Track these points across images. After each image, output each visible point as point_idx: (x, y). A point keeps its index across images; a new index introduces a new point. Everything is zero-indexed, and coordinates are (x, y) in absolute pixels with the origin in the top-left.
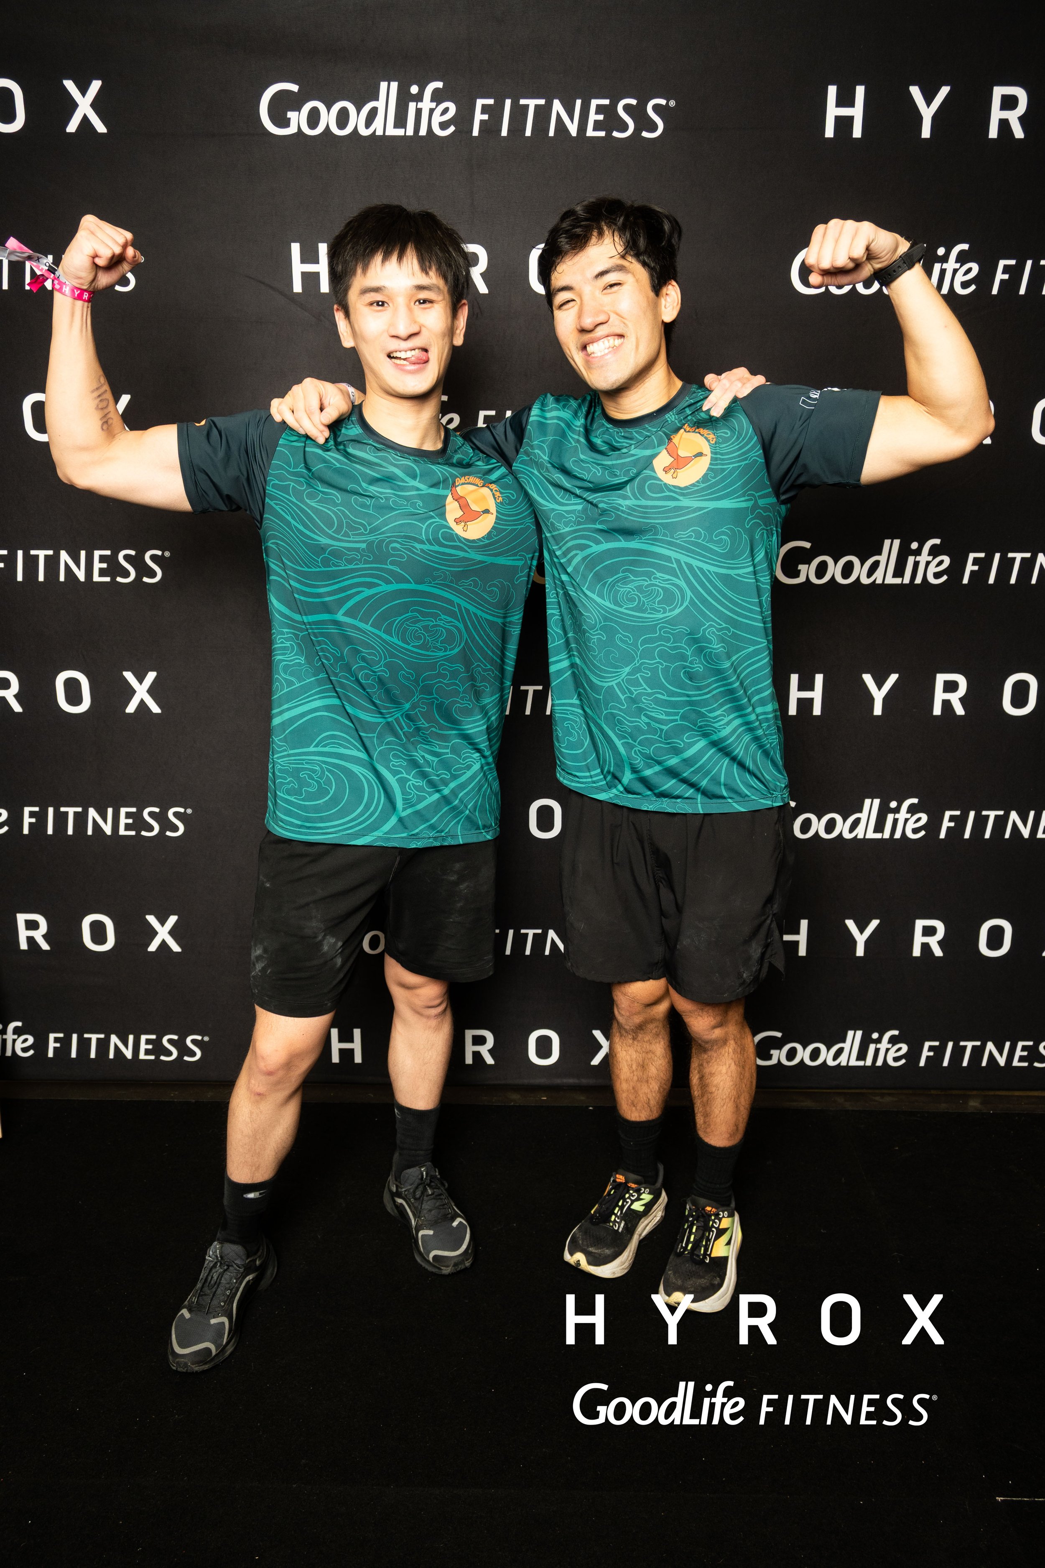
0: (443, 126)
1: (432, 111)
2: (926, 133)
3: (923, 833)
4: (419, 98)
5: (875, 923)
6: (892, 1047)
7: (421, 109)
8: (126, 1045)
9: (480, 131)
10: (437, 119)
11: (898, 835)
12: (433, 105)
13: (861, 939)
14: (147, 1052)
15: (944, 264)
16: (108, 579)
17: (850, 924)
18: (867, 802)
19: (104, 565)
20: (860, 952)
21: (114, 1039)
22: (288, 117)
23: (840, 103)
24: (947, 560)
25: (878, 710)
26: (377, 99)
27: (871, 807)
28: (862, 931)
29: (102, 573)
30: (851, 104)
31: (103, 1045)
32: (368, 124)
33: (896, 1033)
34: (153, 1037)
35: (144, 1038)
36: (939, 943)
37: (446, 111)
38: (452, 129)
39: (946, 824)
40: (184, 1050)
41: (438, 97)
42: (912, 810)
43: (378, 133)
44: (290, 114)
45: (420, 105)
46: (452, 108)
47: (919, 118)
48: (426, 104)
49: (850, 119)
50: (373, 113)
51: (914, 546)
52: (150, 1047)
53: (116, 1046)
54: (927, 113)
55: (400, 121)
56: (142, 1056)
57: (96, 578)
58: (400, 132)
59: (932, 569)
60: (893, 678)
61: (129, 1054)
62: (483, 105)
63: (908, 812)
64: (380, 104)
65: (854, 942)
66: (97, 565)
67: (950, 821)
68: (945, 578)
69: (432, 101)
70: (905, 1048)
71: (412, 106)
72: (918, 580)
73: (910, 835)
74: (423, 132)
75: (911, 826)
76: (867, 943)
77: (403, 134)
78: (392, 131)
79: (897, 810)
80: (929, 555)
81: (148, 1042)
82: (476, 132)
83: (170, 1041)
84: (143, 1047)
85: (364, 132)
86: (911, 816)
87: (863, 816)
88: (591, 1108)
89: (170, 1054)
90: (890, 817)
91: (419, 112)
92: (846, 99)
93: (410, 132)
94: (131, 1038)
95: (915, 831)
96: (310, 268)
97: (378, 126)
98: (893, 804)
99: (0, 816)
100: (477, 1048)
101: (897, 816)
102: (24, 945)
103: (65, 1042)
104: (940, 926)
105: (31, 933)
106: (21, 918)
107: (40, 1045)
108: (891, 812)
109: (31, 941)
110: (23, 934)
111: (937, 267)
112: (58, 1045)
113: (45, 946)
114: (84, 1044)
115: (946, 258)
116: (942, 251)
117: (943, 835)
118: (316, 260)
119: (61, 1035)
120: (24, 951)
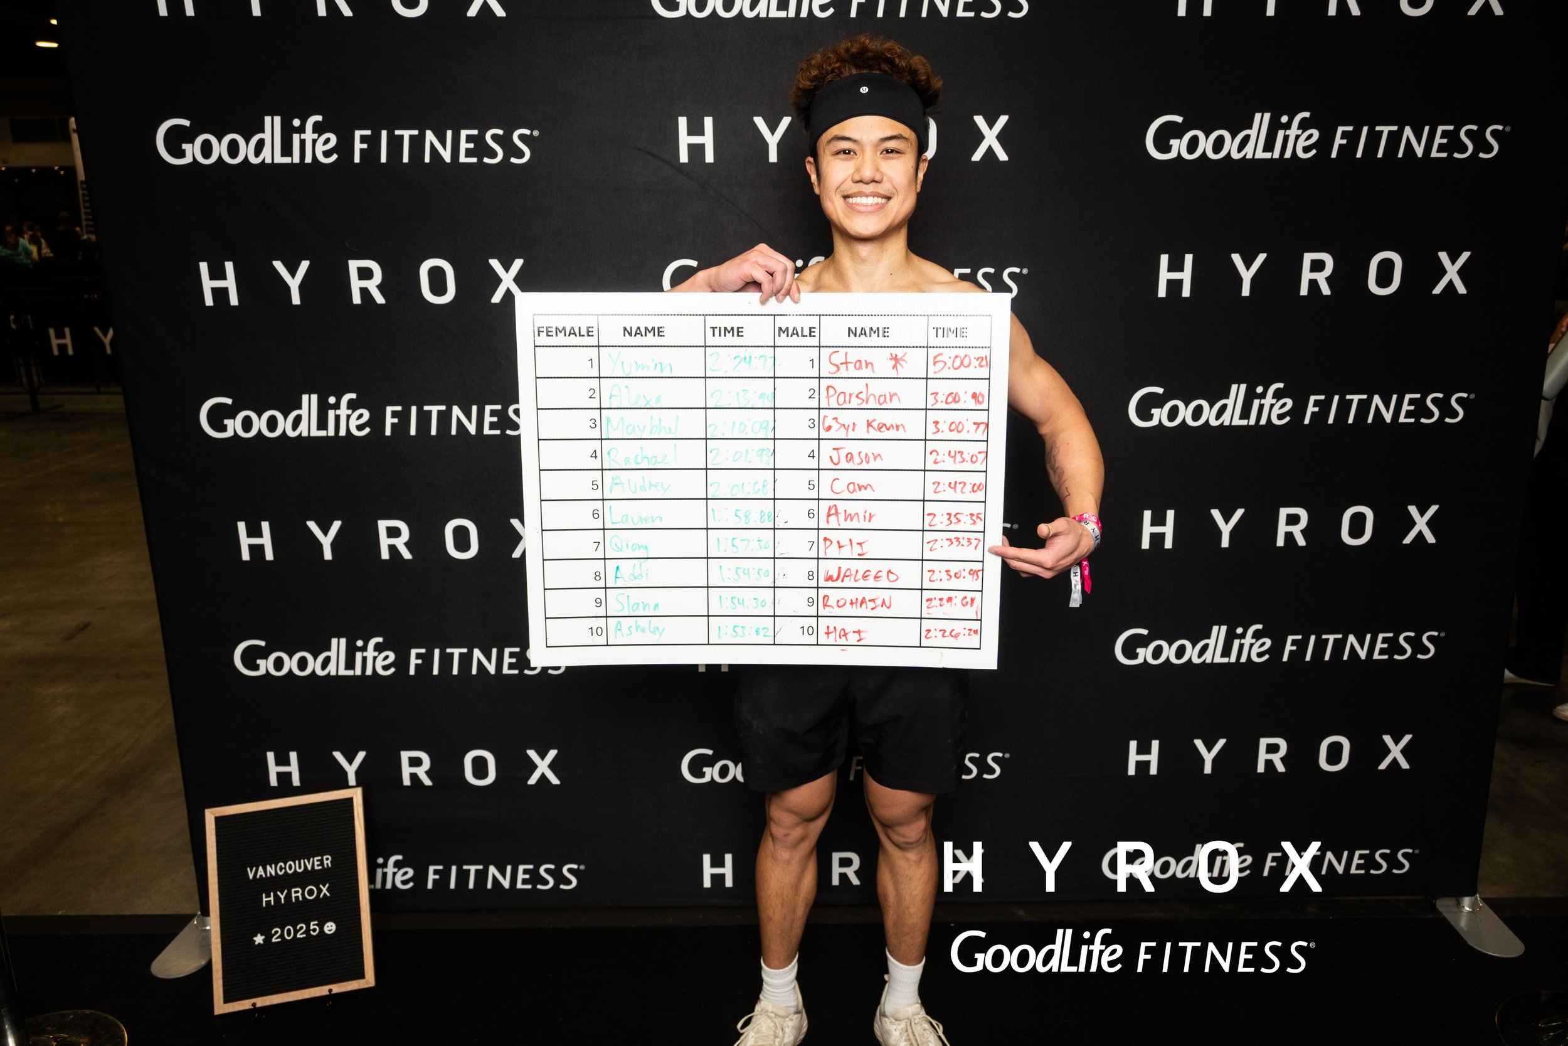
3: (1267, 657)
5: (1222, 742)
11: (1243, 659)
13: (1208, 757)
16: (498, 432)
17: (1199, 743)
18: (1215, 628)
19: (495, 419)
20: (1208, 769)
21: (492, 870)
24: (1290, 403)
25: (1225, 543)
27: (1219, 633)
28: (1209, 750)
29: (493, 426)
31: (482, 876)
33: (1241, 845)
34: (531, 867)
35: (521, 868)
36: (1282, 759)
39: (1289, 647)
40: (560, 879)
42: (1257, 635)
51: (1260, 390)
52: (527, 876)
57: (487, 431)
59: (1276, 411)
60: (1240, 512)
61: (506, 884)
63: (1253, 637)
65: (1202, 761)
66: (488, 419)
67: (1292, 645)
70: (1251, 862)
72: (1263, 422)
73: (1255, 658)
75: (1256, 650)
76: (1215, 761)
79: (1243, 636)
80: (1273, 398)
83: (547, 871)
86: (1256, 641)
87: (1211, 642)
89: (546, 882)
90: (1236, 643)
94: (509, 868)
95: (1260, 655)
98: (1239, 630)
99: (386, 658)
100: (844, 870)
101: (1243, 641)
102: (407, 782)
103: (444, 875)
104: (1283, 744)
105: (414, 770)
106: (405, 756)
107: (420, 877)
108: (1237, 638)
109: (414, 777)
110: (406, 771)
111: (1281, 134)
112: (437, 877)
113: (427, 782)
114: (463, 876)
115: (1288, 126)
116: (1284, 119)
117: (1285, 658)
118: (701, 133)
119: (441, 867)
120: (407, 787)
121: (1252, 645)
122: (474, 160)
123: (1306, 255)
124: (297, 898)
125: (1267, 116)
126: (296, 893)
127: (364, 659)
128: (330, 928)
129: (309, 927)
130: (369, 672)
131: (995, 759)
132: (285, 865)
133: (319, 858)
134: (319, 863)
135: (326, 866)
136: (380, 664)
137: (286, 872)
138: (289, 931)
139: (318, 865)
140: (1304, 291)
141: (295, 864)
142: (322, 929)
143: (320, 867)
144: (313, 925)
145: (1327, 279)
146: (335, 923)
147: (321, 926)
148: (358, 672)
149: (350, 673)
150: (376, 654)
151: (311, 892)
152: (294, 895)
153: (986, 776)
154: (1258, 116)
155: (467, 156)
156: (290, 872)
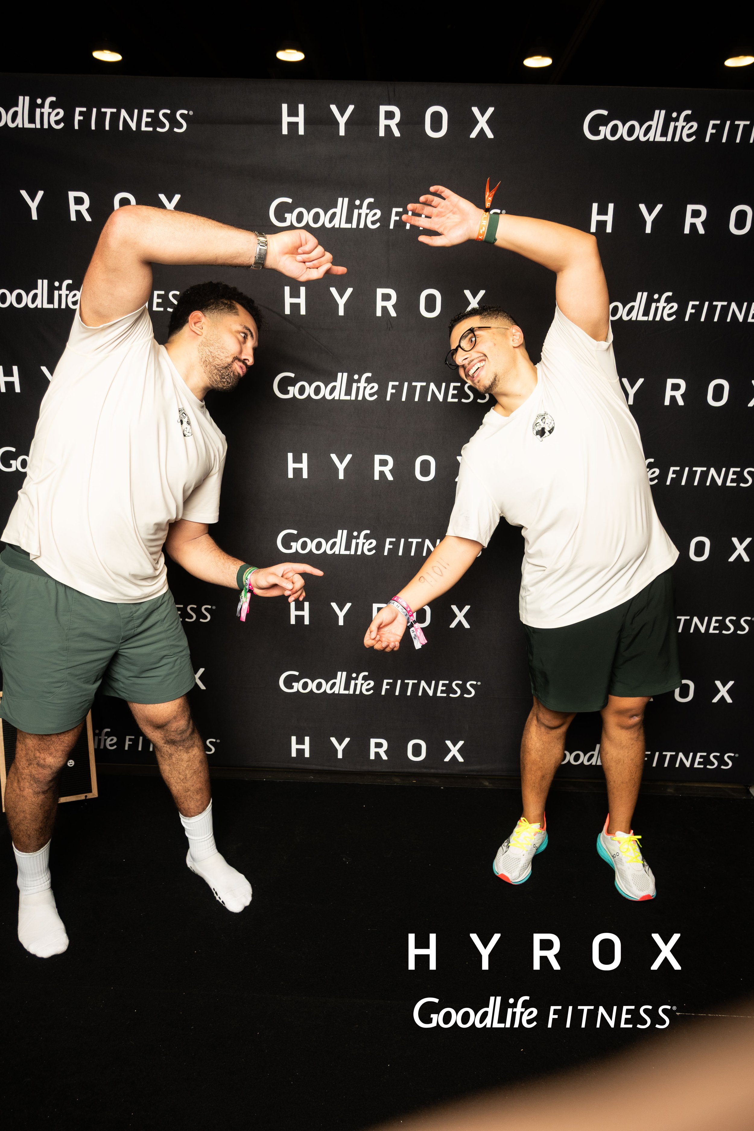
0: (373, 223)
1: (367, 215)
2: (648, 230)
4: (360, 207)
7: (361, 214)
9: (394, 226)
10: (370, 219)
12: (368, 211)
15: (658, 304)
22: (285, 216)
23: (599, 213)
24: (657, 471)
26: (336, 208)
30: (606, 213)
32: (331, 221)
37: (375, 214)
38: (378, 224)
41: (370, 207)
43: (336, 227)
44: (287, 215)
45: (360, 211)
46: (379, 213)
47: (645, 222)
48: (364, 211)
49: (605, 222)
50: (334, 215)
54: (649, 219)
55: (349, 220)
58: (349, 226)
62: (396, 212)
64: (338, 210)
68: (656, 481)
69: (367, 209)
71: (356, 212)
74: (362, 226)
77: (351, 227)
78: (344, 225)
82: (392, 227)
85: (328, 225)
88: (443, 787)
91: (360, 215)
92: (603, 211)
93: (354, 226)
96: (295, 300)
97: (336, 223)
100: (377, 750)
103: (135, 742)
107: (121, 743)
111: (654, 305)
112: (131, 743)
114: (146, 743)
115: (658, 301)
116: (656, 296)
118: (298, 296)
119: (133, 737)
122: (162, 309)
123: (668, 380)
125: (645, 294)
131: (471, 685)
140: (667, 402)
145: (682, 395)
146: (74, 760)
153: (465, 696)
154: (639, 294)
155: (157, 307)
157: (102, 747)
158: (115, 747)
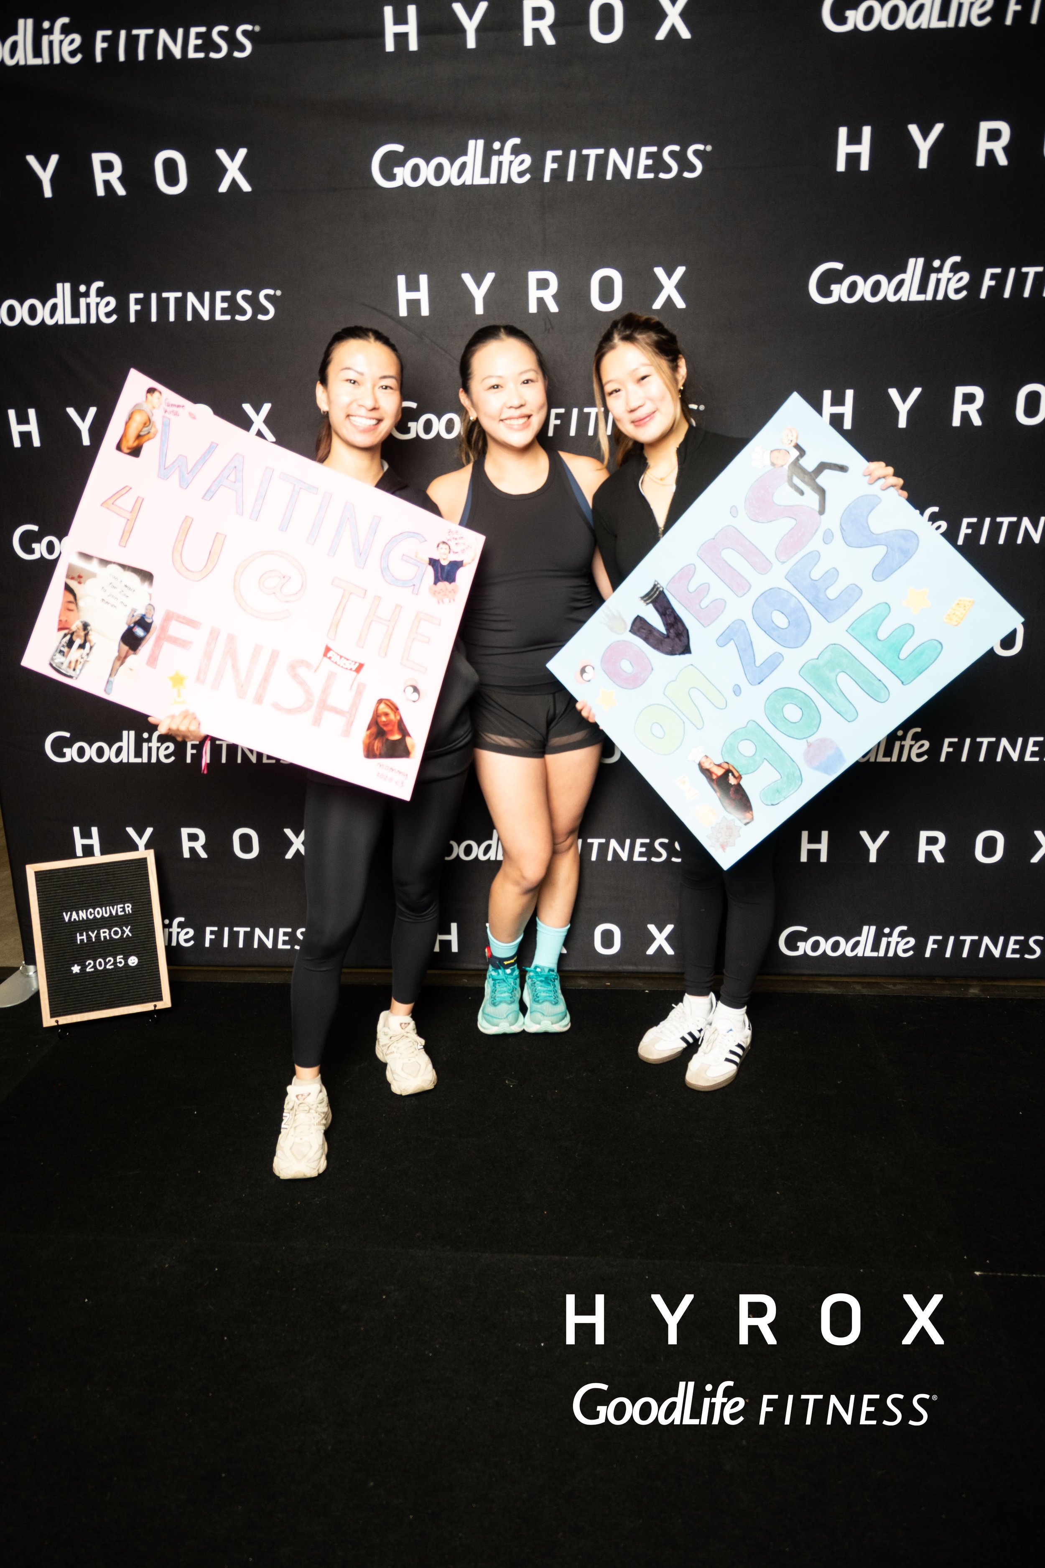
2: (923, 164)
3: (925, 757)
5: (885, 834)
6: (902, 940)
8: (267, 937)
13: (873, 848)
14: (285, 943)
17: (864, 835)
20: (873, 858)
21: (258, 932)
23: (849, 142)
24: (944, 525)
28: (874, 841)
30: (859, 142)
31: (249, 937)
33: (905, 928)
34: (289, 930)
35: (281, 930)
36: (941, 851)
39: (946, 749)
42: (916, 737)
47: (917, 152)
49: (859, 155)
52: (287, 938)
53: (260, 938)
54: (924, 147)
56: (280, 946)
61: (269, 944)
63: (912, 740)
65: (867, 850)
67: (949, 747)
70: (912, 941)
73: (915, 759)
75: (915, 751)
76: (879, 851)
79: (903, 738)
81: (285, 934)
84: (281, 938)
86: (915, 743)
88: (647, 991)
90: (897, 744)
92: (854, 138)
94: (271, 931)
95: (919, 755)
96: (413, 295)
98: (900, 733)
99: (167, 748)
101: (903, 743)
102: (186, 854)
103: (219, 935)
104: (941, 837)
105: (192, 844)
106: (185, 832)
107: (199, 937)
108: (898, 740)
109: (192, 850)
110: (186, 845)
111: (933, 277)
112: (213, 937)
113: (203, 855)
114: (234, 936)
115: (940, 270)
116: (937, 263)
117: (943, 759)
118: (418, 289)
119: (216, 929)
120: (187, 859)
121: (911, 746)
122: (228, 317)
123: (958, 389)
124: (105, 937)
126: (104, 933)
127: (150, 749)
128: (133, 961)
129: (116, 960)
130: (154, 760)
132: (94, 911)
133: (122, 906)
134: (121, 910)
135: (127, 913)
136: (162, 753)
137: (95, 917)
138: (100, 963)
139: (121, 912)
140: (957, 422)
141: (102, 910)
142: (126, 962)
143: (123, 913)
144: (119, 958)
145: (978, 411)
146: (137, 957)
147: (126, 959)
148: (145, 760)
149: (138, 760)
150: (159, 744)
151: (116, 933)
152: (102, 935)
154: (912, 261)
155: (222, 314)
156: (98, 917)
157: (174, 943)
158: (192, 943)
